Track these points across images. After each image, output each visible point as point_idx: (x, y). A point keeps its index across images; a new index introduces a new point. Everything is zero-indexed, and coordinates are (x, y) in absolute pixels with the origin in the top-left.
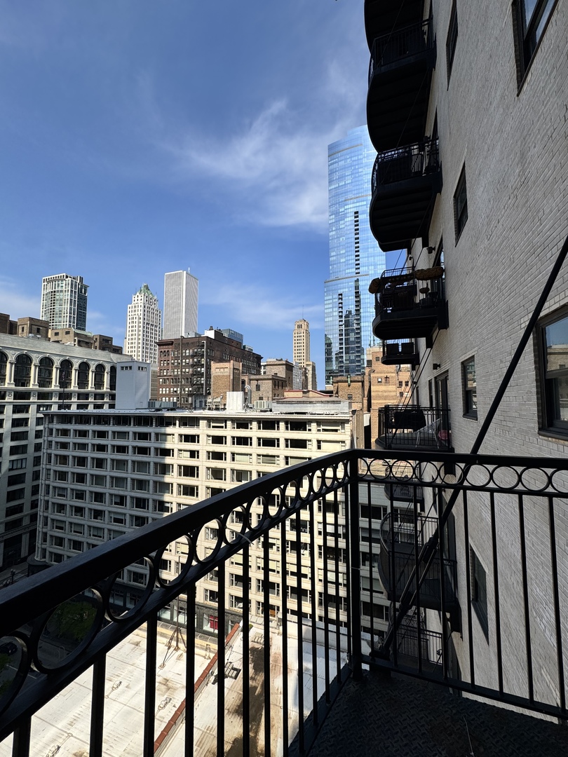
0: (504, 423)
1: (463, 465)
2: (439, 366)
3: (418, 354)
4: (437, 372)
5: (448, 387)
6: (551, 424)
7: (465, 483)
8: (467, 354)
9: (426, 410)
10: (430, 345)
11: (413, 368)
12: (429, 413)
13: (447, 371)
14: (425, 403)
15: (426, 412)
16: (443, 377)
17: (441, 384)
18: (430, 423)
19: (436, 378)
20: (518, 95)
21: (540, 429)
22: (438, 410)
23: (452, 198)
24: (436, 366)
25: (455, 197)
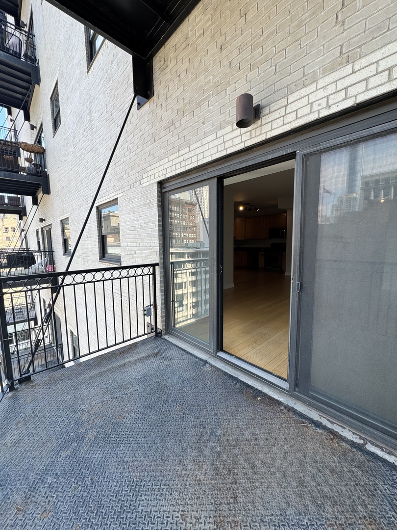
0: (85, 257)
1: (62, 277)
2: (44, 220)
3: (24, 209)
4: (43, 224)
5: (52, 235)
6: (104, 257)
7: (64, 284)
8: (64, 216)
9: (35, 252)
10: (35, 202)
11: (21, 218)
12: (38, 254)
13: (51, 224)
14: (33, 246)
15: (36, 254)
16: (48, 229)
17: (46, 233)
18: (39, 261)
19: (42, 228)
20: (88, 72)
21: (100, 259)
22: (45, 252)
23: (49, 99)
24: (42, 220)
25: (51, 98)
